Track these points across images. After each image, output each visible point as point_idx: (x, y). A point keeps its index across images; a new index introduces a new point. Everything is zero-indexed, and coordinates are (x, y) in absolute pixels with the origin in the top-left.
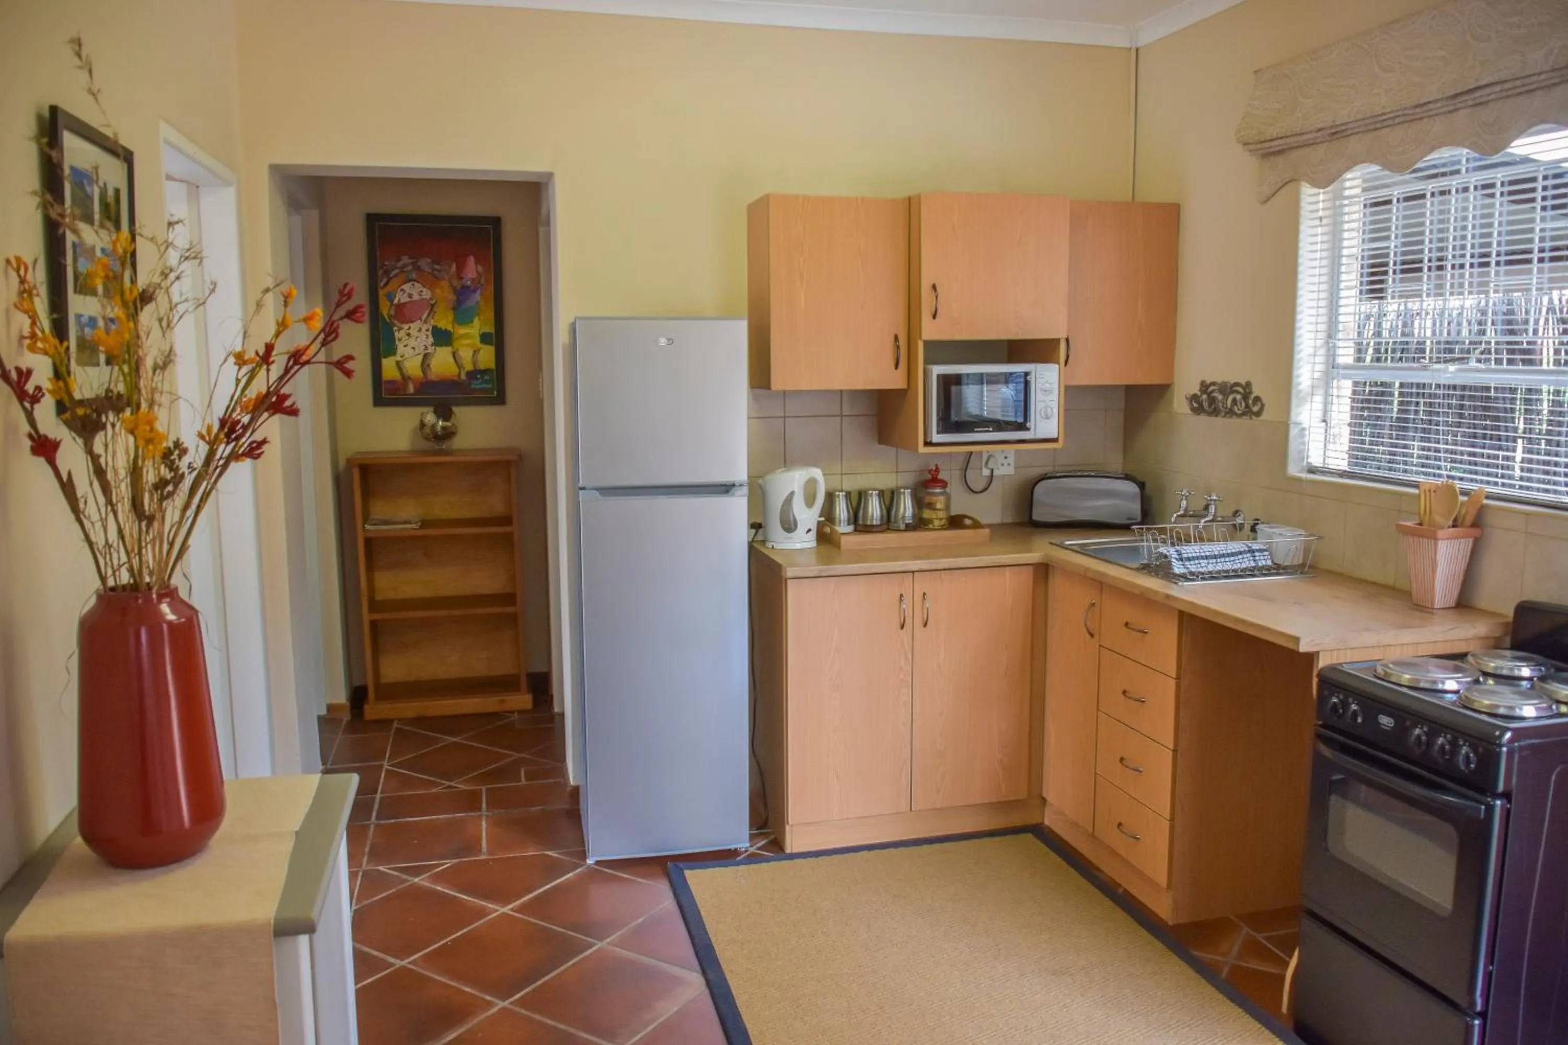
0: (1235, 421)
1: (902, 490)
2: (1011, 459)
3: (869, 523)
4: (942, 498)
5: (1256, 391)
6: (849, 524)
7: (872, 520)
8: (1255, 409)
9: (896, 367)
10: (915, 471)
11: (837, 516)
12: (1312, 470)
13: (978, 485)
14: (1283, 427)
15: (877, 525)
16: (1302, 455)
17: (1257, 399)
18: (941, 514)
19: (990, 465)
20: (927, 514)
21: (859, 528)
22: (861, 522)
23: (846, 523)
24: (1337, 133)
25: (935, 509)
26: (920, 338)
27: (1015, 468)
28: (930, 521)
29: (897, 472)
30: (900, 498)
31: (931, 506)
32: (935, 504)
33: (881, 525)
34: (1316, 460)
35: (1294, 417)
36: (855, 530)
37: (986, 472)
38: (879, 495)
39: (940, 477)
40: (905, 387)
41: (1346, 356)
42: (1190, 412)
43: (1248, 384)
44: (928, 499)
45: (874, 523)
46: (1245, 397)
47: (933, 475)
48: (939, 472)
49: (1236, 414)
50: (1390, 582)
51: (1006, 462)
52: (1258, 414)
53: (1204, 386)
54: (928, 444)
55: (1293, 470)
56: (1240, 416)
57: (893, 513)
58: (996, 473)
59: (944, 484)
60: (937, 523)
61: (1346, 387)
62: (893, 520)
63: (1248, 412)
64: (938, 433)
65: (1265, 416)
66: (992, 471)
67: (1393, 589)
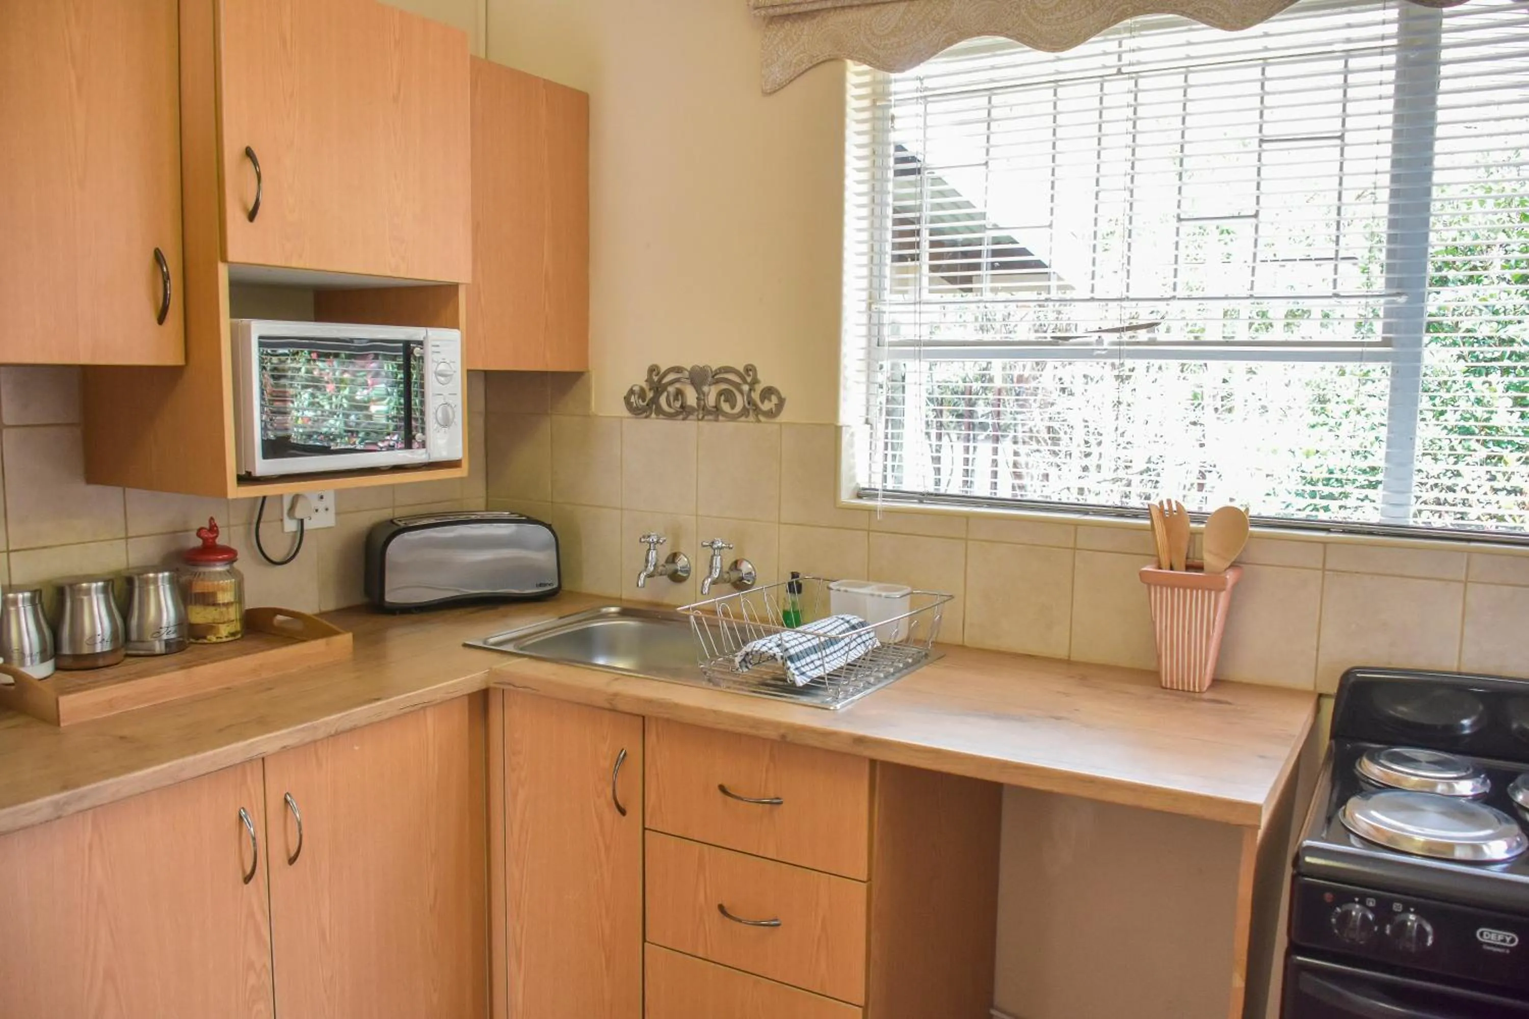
0: (726, 426)
1: (151, 575)
2: (330, 500)
3: (86, 650)
4: (229, 582)
5: (765, 380)
6: (43, 660)
7: (94, 644)
8: (766, 406)
9: (161, 320)
10: (162, 534)
11: (15, 645)
13: (277, 552)
15: (103, 654)
17: (769, 392)
18: (233, 613)
19: (299, 513)
20: (199, 615)
21: (67, 663)
22: (66, 650)
23: (37, 658)
25: (215, 604)
26: (224, 260)
27: (337, 514)
28: (210, 628)
29: (127, 538)
30: (148, 591)
31: (207, 599)
32: (214, 594)
33: (113, 651)
36: (57, 668)
37: (291, 526)
38: (105, 590)
39: (221, 541)
40: (180, 362)
42: (626, 413)
43: (750, 369)
44: (199, 587)
45: (98, 649)
46: (745, 386)
47: (205, 540)
48: (217, 532)
49: (725, 414)
50: (1062, 653)
51: (321, 505)
52: (773, 413)
53: (656, 375)
54: (246, 479)
55: (846, 497)
56: (733, 418)
57: (134, 622)
58: (308, 525)
59: (230, 555)
60: (224, 631)
62: (134, 636)
63: (752, 408)
64: (266, 456)
65: (785, 416)
66: (302, 521)
67: (1068, 662)
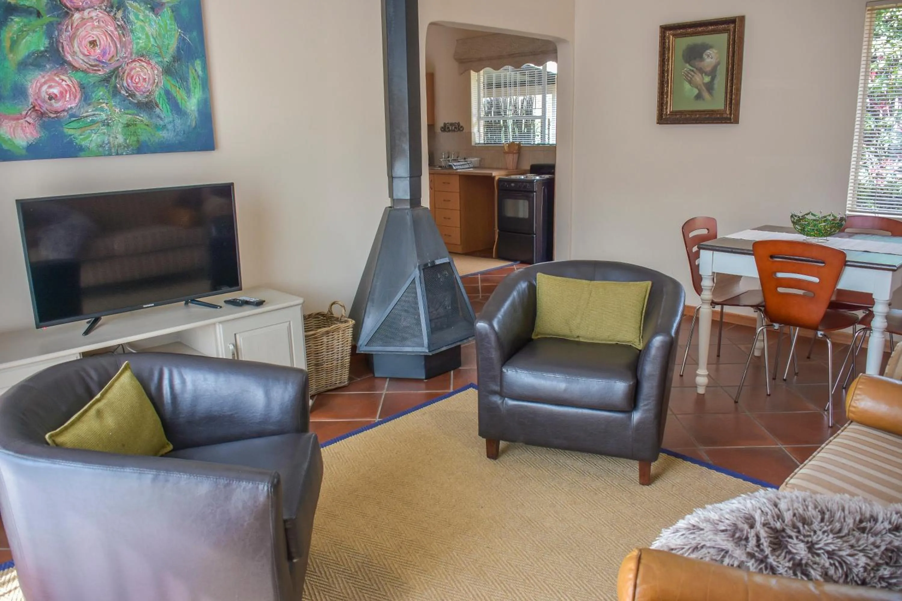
0: (456, 133)
5: (461, 125)
8: (461, 129)
12: (476, 144)
14: (470, 133)
16: (475, 141)
17: (462, 127)
24: (480, 60)
34: (477, 142)
35: (472, 131)
41: (482, 114)
42: (441, 131)
43: (459, 123)
46: (459, 126)
49: (455, 131)
52: (462, 130)
53: (445, 124)
55: (473, 144)
56: (457, 131)
61: (482, 123)
63: (459, 130)
65: (464, 131)
